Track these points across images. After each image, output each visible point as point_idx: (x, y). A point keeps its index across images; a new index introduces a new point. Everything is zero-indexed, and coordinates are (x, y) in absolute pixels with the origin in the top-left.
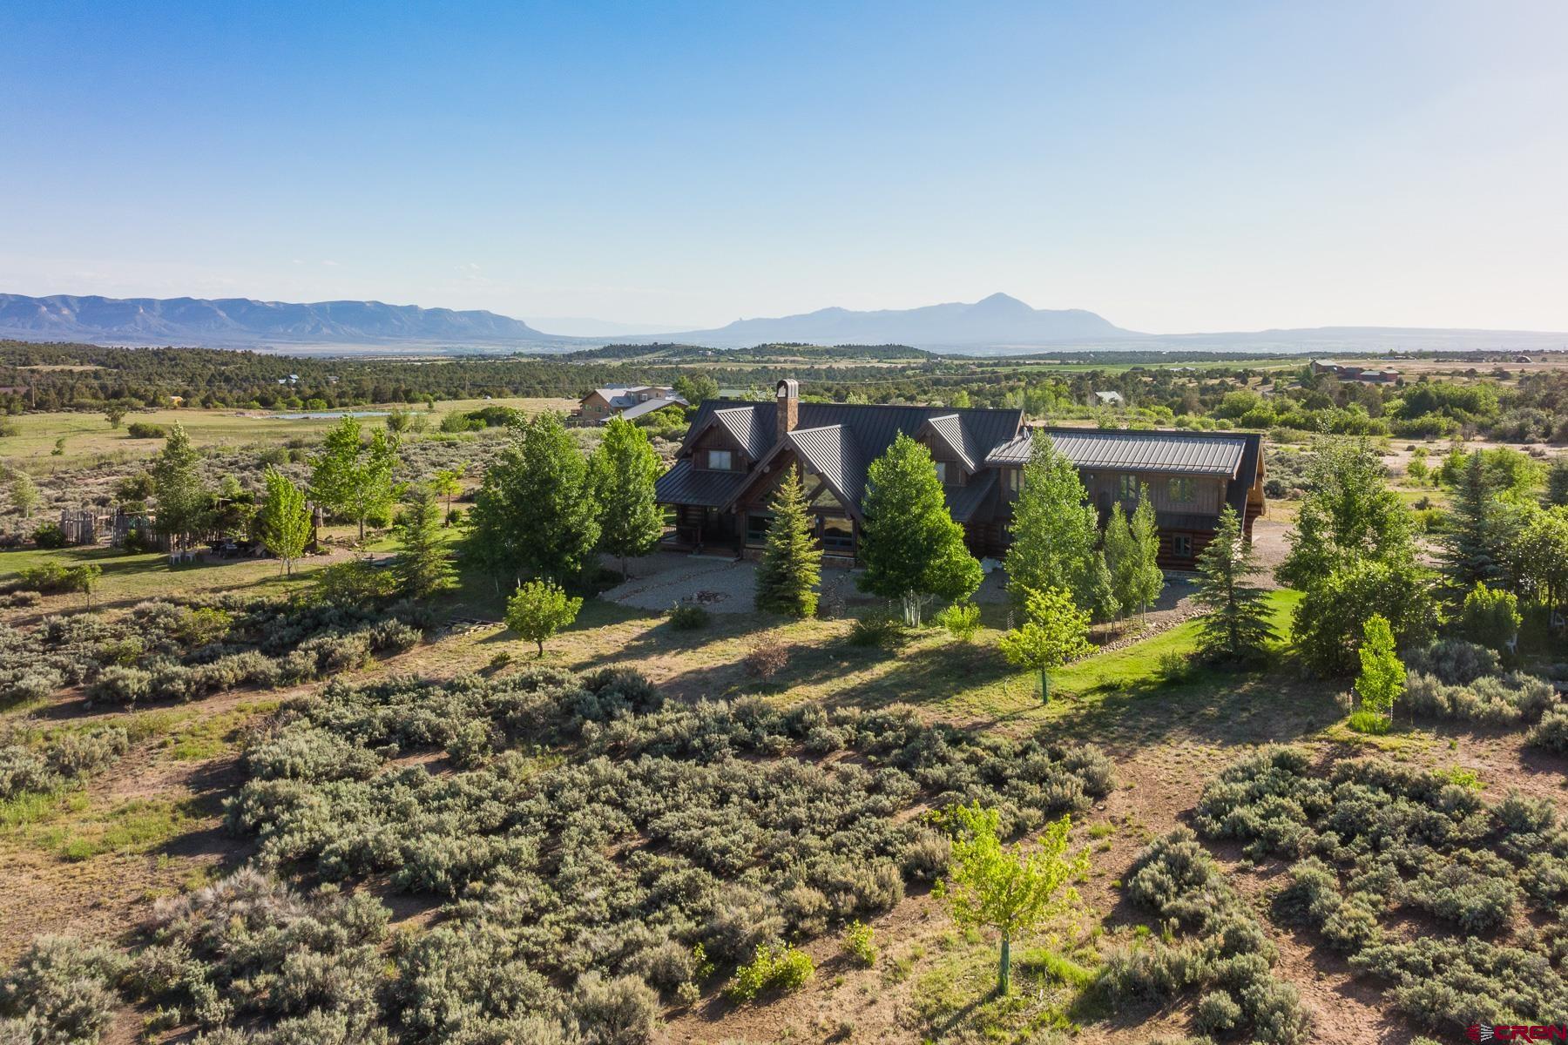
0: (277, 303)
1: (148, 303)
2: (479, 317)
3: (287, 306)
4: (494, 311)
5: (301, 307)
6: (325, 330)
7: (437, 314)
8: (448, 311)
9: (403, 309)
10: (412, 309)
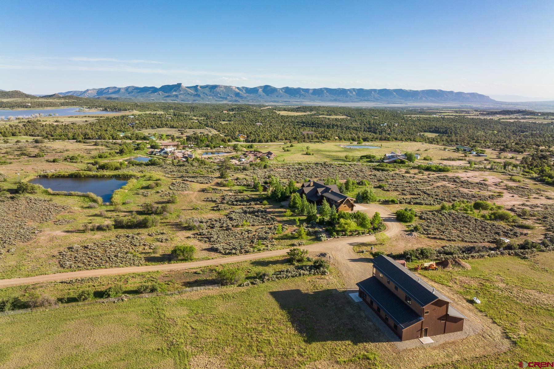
0: (410, 90)
1: (375, 90)
2: (474, 95)
3: (414, 91)
4: (479, 93)
5: (417, 91)
6: (424, 99)
7: (459, 94)
8: (463, 93)
9: (449, 92)
10: (451, 92)
